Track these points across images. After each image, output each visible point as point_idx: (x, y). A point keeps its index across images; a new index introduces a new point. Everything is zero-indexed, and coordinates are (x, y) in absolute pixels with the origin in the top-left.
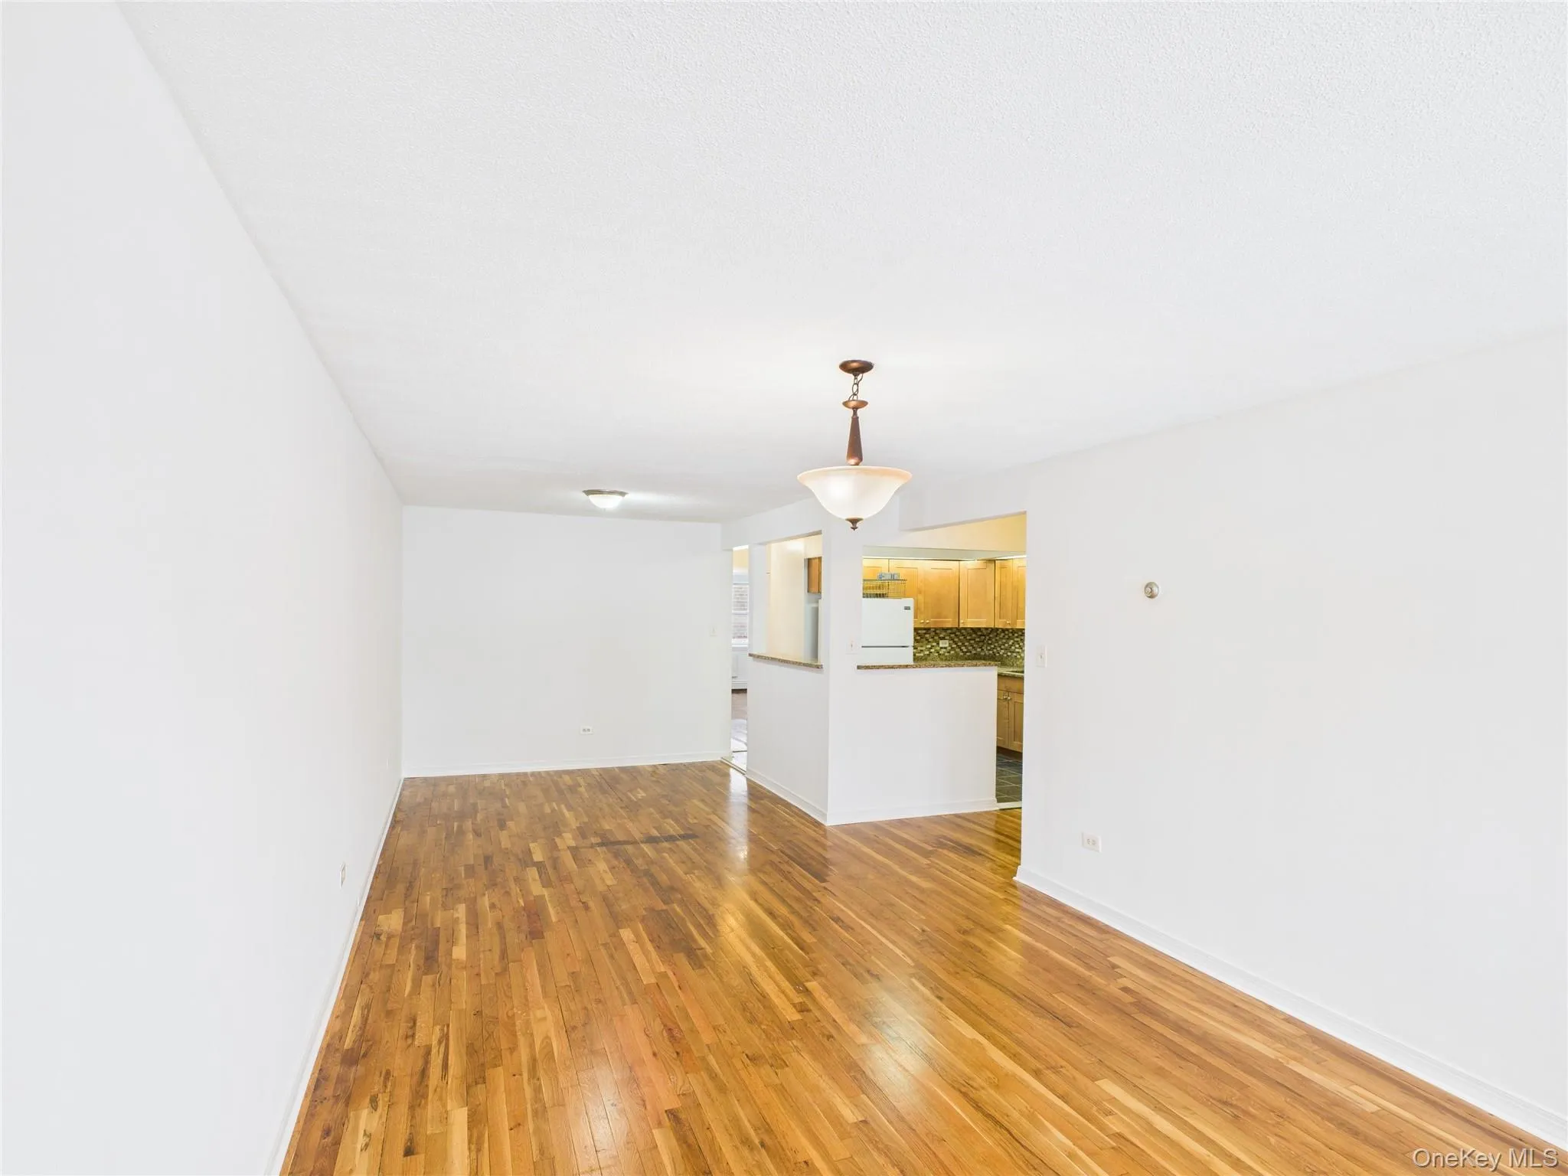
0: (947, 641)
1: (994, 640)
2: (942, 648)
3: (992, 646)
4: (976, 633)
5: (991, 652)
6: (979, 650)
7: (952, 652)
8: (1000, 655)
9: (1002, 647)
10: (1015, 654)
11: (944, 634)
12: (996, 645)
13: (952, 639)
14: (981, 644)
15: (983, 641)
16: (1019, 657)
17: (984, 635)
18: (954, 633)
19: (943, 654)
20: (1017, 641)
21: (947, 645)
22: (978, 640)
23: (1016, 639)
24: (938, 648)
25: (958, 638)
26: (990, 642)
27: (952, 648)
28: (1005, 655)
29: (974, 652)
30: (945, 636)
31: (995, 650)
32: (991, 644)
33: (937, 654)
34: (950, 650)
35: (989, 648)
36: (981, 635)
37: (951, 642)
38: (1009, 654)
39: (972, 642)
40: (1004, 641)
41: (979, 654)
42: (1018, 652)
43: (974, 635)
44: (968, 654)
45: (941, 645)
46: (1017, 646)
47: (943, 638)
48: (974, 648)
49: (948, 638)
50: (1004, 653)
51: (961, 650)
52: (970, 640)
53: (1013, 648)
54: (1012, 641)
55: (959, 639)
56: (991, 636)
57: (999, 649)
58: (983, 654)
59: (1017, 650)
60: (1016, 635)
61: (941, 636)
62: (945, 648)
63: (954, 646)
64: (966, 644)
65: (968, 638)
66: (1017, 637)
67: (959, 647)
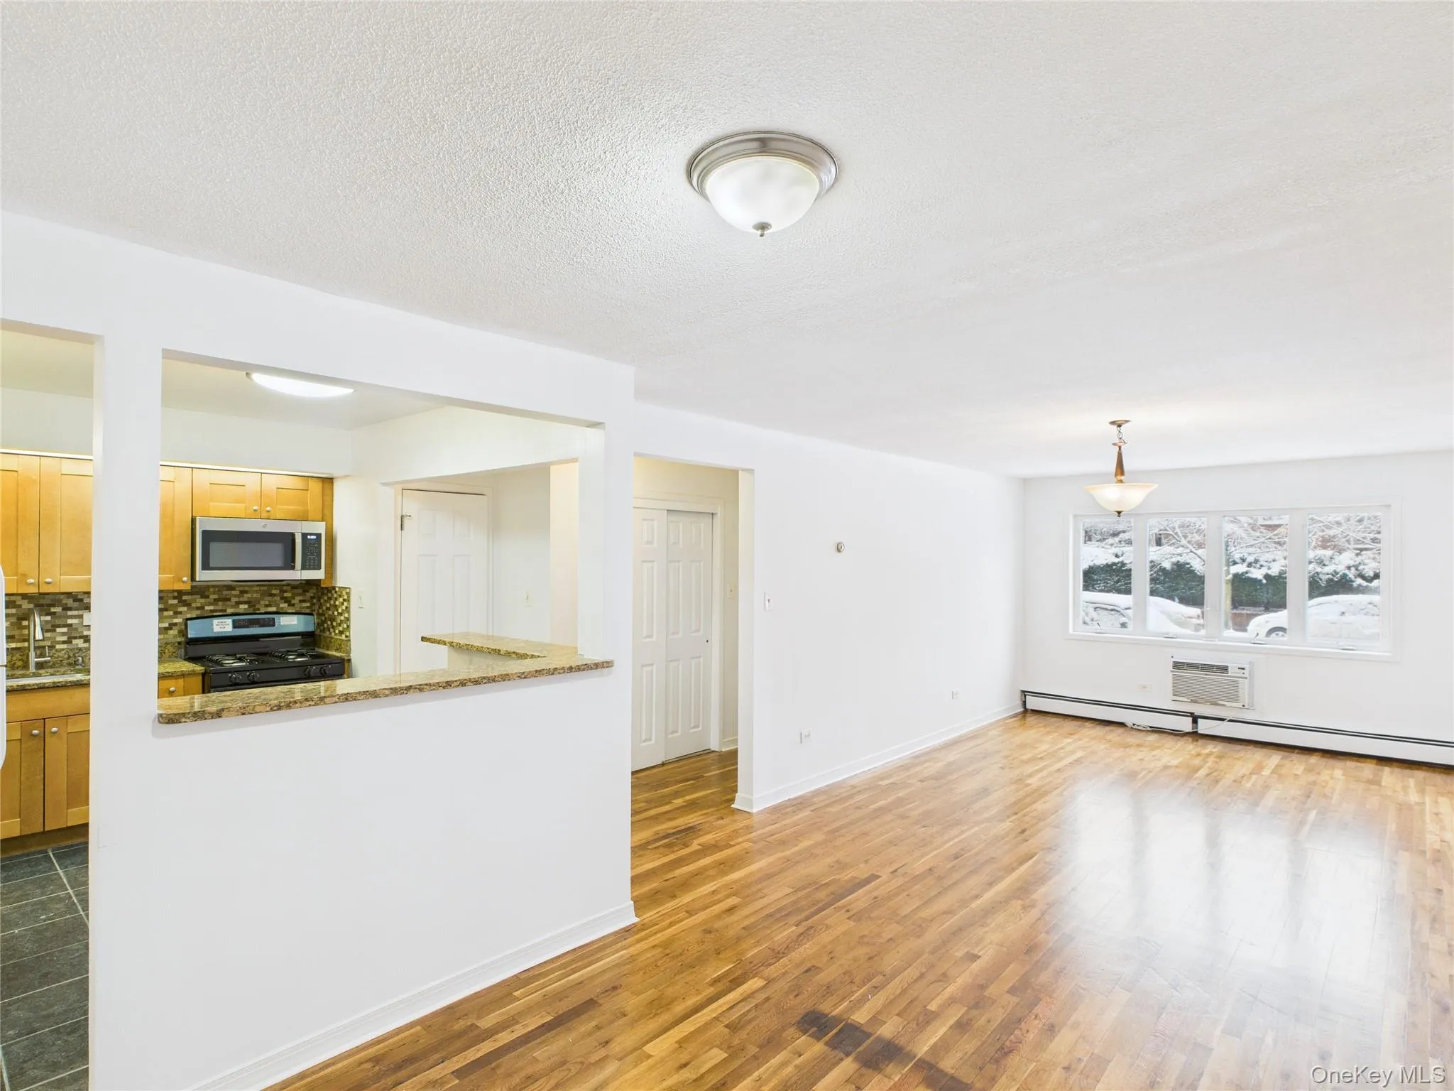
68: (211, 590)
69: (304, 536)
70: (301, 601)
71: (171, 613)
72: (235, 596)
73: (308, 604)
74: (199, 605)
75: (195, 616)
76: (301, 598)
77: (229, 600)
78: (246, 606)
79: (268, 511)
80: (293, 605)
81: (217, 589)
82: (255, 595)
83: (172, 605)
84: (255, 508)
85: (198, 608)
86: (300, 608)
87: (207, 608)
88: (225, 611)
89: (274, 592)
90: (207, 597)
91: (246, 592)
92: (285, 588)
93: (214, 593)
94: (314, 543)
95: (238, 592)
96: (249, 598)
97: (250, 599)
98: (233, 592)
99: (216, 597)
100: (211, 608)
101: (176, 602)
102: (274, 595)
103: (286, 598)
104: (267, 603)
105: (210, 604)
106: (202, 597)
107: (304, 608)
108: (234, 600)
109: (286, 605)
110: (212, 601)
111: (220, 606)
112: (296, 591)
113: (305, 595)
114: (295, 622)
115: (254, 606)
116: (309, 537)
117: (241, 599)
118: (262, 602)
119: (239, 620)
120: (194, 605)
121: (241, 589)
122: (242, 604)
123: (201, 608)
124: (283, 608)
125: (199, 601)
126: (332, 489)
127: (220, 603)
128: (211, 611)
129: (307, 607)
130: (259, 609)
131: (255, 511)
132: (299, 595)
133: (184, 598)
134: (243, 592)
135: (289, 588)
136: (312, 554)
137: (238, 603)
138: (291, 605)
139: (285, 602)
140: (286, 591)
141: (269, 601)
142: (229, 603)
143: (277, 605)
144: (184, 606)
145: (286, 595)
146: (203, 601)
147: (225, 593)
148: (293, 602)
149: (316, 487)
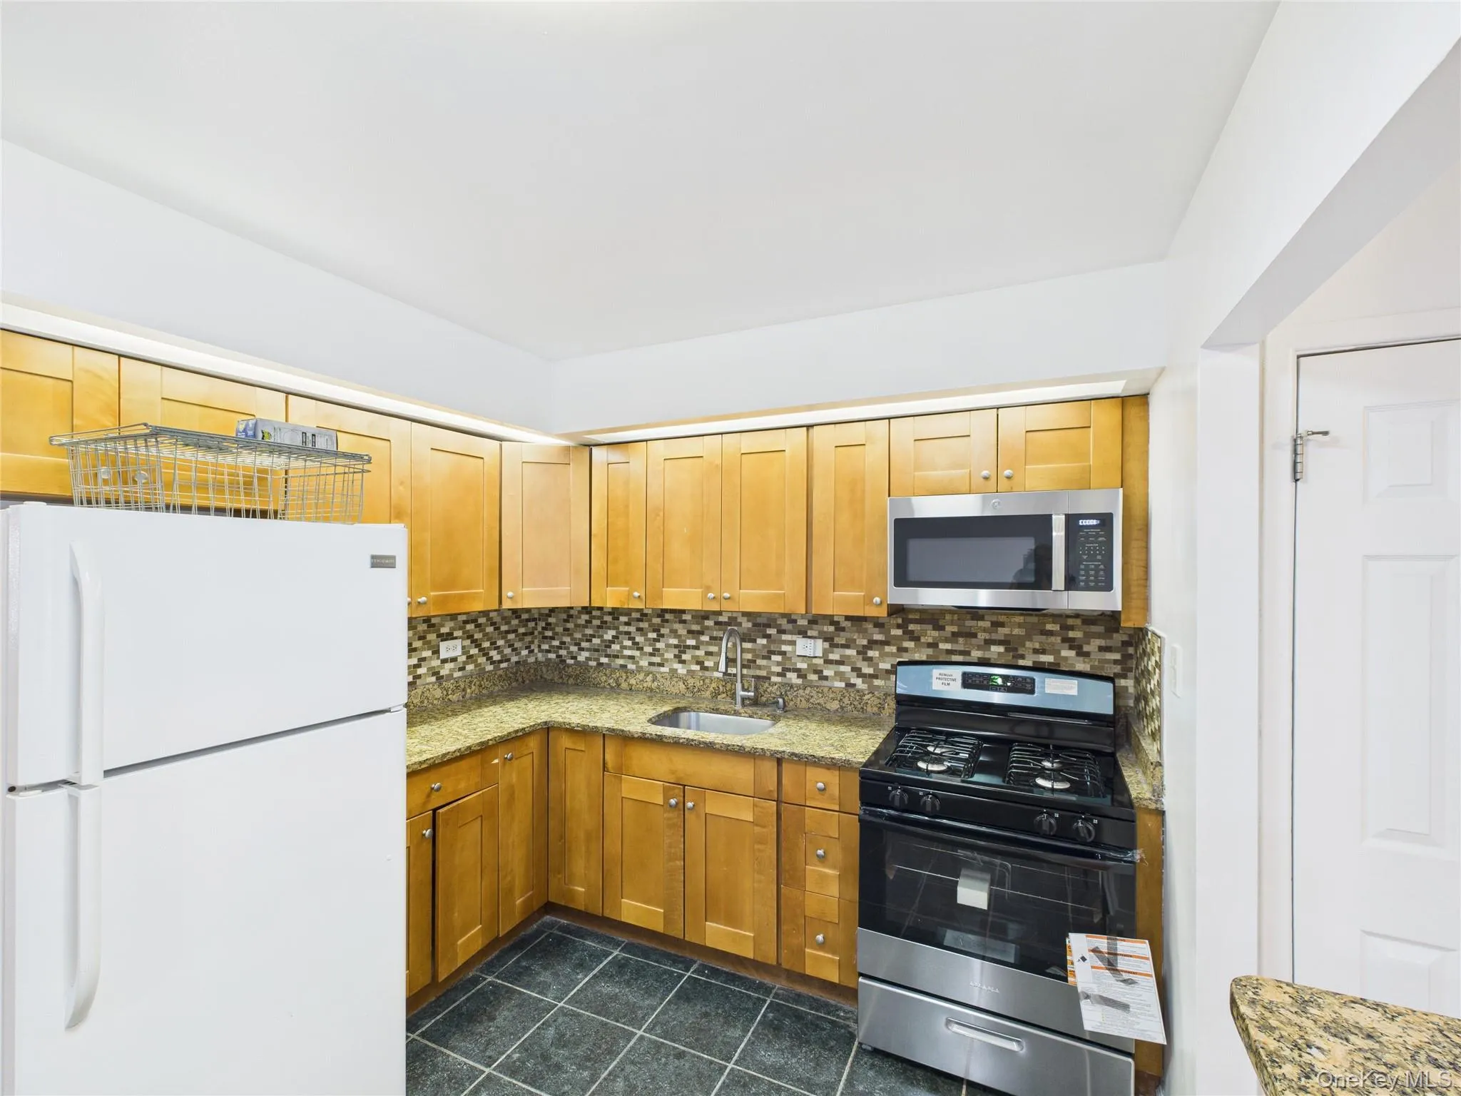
0: (458, 643)
1: (559, 629)
2: (444, 661)
3: (556, 643)
4: (518, 617)
5: (552, 656)
6: (525, 652)
7: (470, 667)
8: (578, 663)
9: (584, 645)
10: (621, 662)
11: (452, 624)
12: (567, 639)
13: (470, 637)
14: (528, 639)
15: (532, 633)
16: (631, 666)
17: (534, 620)
18: (474, 621)
19: (450, 676)
20: (628, 633)
21: (458, 652)
22: (522, 630)
23: (622, 628)
24: (436, 663)
25: (482, 631)
26: (549, 633)
27: (470, 657)
28: (593, 663)
29: (514, 659)
30: (453, 629)
31: (563, 652)
32: (552, 638)
33: (433, 679)
34: (465, 663)
35: (545, 647)
36: (528, 620)
37: (468, 642)
38: (604, 660)
39: (511, 636)
40: (589, 631)
41: (525, 661)
42: (632, 658)
43: (515, 622)
44: (504, 665)
45: (443, 655)
46: (629, 643)
47: (449, 636)
48: (511, 646)
49: (458, 633)
50: (588, 659)
51: (489, 659)
52: (507, 632)
53: (616, 647)
54: (613, 633)
55: (486, 635)
56: (551, 620)
57: (574, 649)
58: (531, 660)
59: (627, 652)
60: (623, 619)
61: (444, 630)
62: (454, 660)
63: (474, 651)
64: (500, 643)
65: (504, 628)
66: (627, 624)
67: (484, 652)
68: (948, 617)
69: (1071, 520)
70: (1101, 649)
71: (894, 649)
72: (985, 630)
73: (1117, 656)
74: (930, 640)
75: (924, 658)
76: (1102, 642)
77: (974, 635)
78: (1001, 649)
79: (1009, 478)
80: (1087, 654)
81: (956, 617)
82: (1016, 631)
83: (896, 637)
84: (985, 473)
85: (930, 645)
86: (1100, 661)
87: (943, 646)
88: (967, 653)
89: (1049, 627)
90: (942, 628)
91: (1002, 625)
92: (1070, 622)
93: (952, 623)
94: (1097, 535)
95: (987, 624)
96: (1005, 635)
97: (1008, 638)
98: (981, 623)
99: (955, 629)
100: (948, 646)
101: (899, 632)
102: (1051, 633)
103: (1073, 640)
104: (1037, 646)
105: (946, 640)
106: (934, 629)
107: (1108, 661)
108: (982, 636)
109: (1072, 653)
110: (949, 635)
111: (961, 644)
112: (1094, 629)
113: (1111, 638)
114: (1074, 692)
115: (1016, 649)
116: (1082, 522)
117: (994, 636)
118: (1028, 644)
119: (974, 675)
120: (923, 640)
121: (994, 618)
122: (994, 644)
123: (933, 645)
124: (1066, 658)
125: (931, 635)
126: (1146, 418)
127: (961, 640)
128: (949, 652)
129: (1116, 662)
130: (1023, 657)
131: (986, 478)
132: (1098, 636)
133: (911, 627)
134: (997, 624)
135: (1078, 622)
136: (1092, 558)
137: (989, 643)
138: (1082, 654)
139: (1071, 648)
140: (1072, 628)
141: (1040, 643)
142: (974, 641)
143: (1056, 653)
144: (911, 639)
145: (1071, 634)
146: (936, 634)
147: (969, 623)
148: (1086, 648)
149: (1106, 418)
